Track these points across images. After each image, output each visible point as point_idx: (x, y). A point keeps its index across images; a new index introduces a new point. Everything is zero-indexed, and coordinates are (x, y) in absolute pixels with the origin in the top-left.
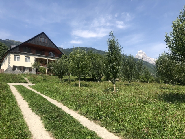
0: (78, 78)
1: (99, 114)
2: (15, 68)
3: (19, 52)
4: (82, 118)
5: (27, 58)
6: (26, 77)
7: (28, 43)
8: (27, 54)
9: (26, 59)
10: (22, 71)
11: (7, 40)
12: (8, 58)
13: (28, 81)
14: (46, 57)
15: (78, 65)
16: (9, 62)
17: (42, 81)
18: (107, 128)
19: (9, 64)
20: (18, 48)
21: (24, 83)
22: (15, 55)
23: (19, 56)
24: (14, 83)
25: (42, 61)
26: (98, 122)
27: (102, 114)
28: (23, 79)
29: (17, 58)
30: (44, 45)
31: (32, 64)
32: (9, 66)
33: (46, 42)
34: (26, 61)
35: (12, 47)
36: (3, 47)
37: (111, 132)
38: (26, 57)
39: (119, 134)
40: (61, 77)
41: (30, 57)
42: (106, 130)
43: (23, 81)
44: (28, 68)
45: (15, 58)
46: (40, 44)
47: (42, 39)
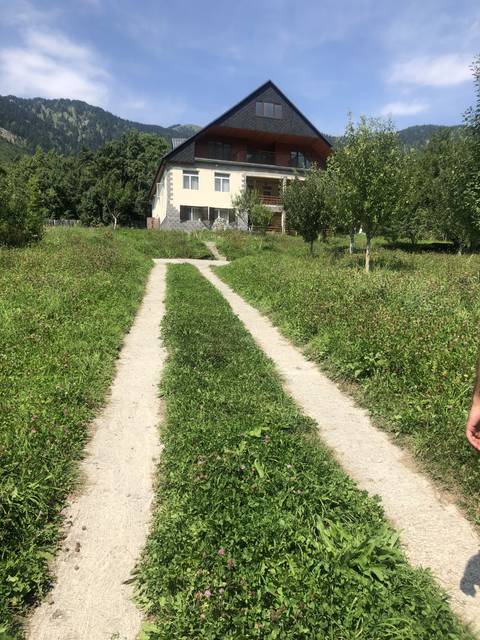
0: (387, 242)
1: (362, 359)
2: (185, 212)
3: (196, 159)
4: (307, 369)
5: (222, 178)
6: (211, 240)
7: (223, 125)
8: (221, 166)
9: (217, 182)
10: (208, 222)
11: (174, 126)
12: (166, 181)
13: (215, 252)
14: (280, 171)
15: (363, 187)
16: (170, 195)
17: (259, 253)
18: (376, 412)
19: (169, 202)
20: (193, 146)
21: (202, 258)
22: (184, 172)
23: (197, 173)
24: (176, 257)
25: (270, 188)
26: (354, 387)
27: (377, 360)
28: (203, 245)
29: (190, 182)
30: (272, 129)
31: (234, 198)
32: (170, 207)
33: (279, 115)
34: (217, 188)
35: (177, 143)
36: (160, 148)
37: (382, 428)
38: (216, 174)
39: (408, 438)
40: (310, 237)
41: (228, 175)
42: (367, 421)
43: (200, 252)
44: (224, 212)
45: (186, 179)
46: (260, 127)
47: (267, 109)
